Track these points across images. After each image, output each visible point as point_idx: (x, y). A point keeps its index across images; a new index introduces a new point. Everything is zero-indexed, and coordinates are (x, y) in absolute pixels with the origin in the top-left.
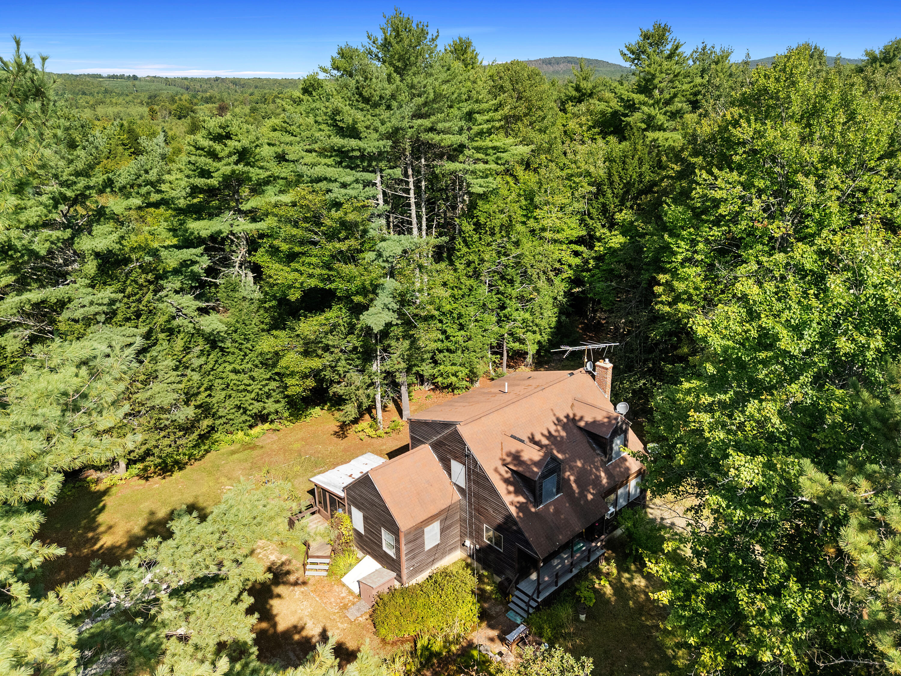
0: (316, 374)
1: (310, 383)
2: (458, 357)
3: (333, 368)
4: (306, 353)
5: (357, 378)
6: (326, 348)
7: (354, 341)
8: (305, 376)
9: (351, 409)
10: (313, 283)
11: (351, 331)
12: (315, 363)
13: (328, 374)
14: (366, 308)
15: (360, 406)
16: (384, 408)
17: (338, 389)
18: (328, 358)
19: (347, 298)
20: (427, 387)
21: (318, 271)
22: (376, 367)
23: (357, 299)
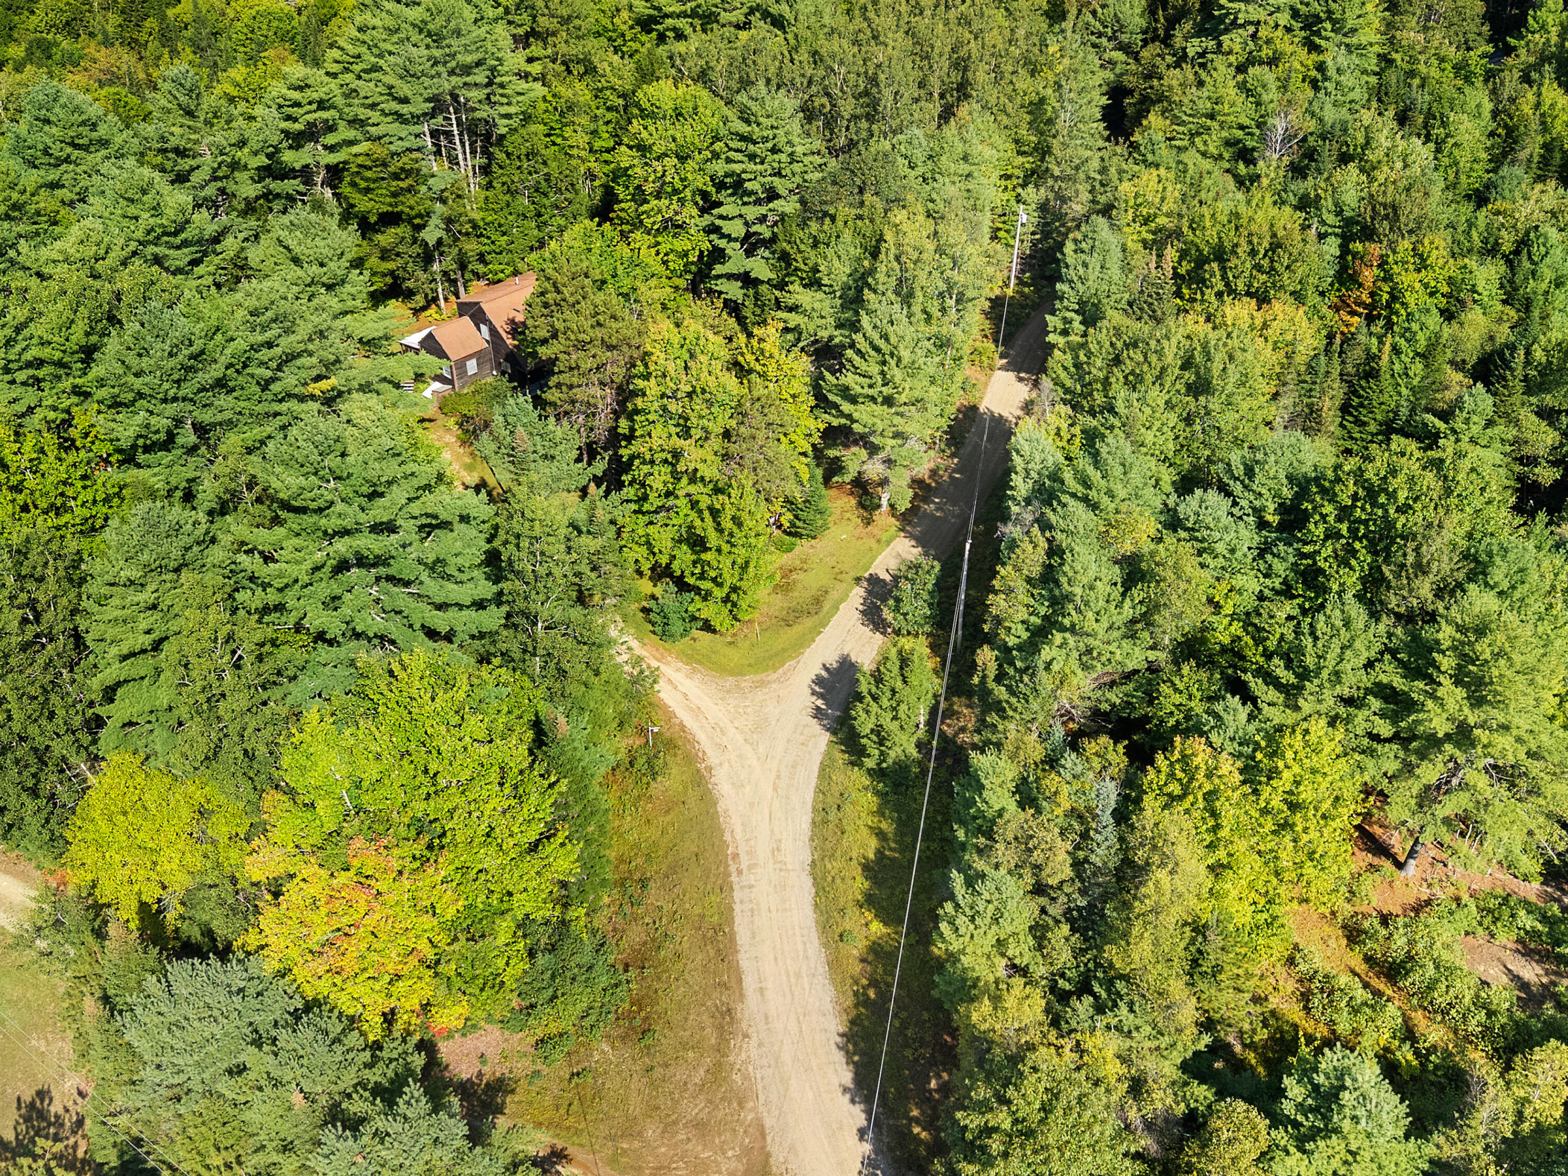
0: (392, 273)
1: (389, 280)
2: (505, 258)
3: (404, 269)
4: (382, 258)
5: (423, 276)
6: (398, 254)
7: (417, 249)
8: (384, 275)
9: (419, 300)
10: (385, 209)
11: (414, 243)
12: (391, 265)
13: (401, 273)
14: (424, 226)
15: (426, 296)
16: (446, 299)
17: (410, 284)
18: (400, 262)
19: (410, 220)
20: (482, 283)
21: (388, 200)
22: (436, 267)
23: (417, 221)
